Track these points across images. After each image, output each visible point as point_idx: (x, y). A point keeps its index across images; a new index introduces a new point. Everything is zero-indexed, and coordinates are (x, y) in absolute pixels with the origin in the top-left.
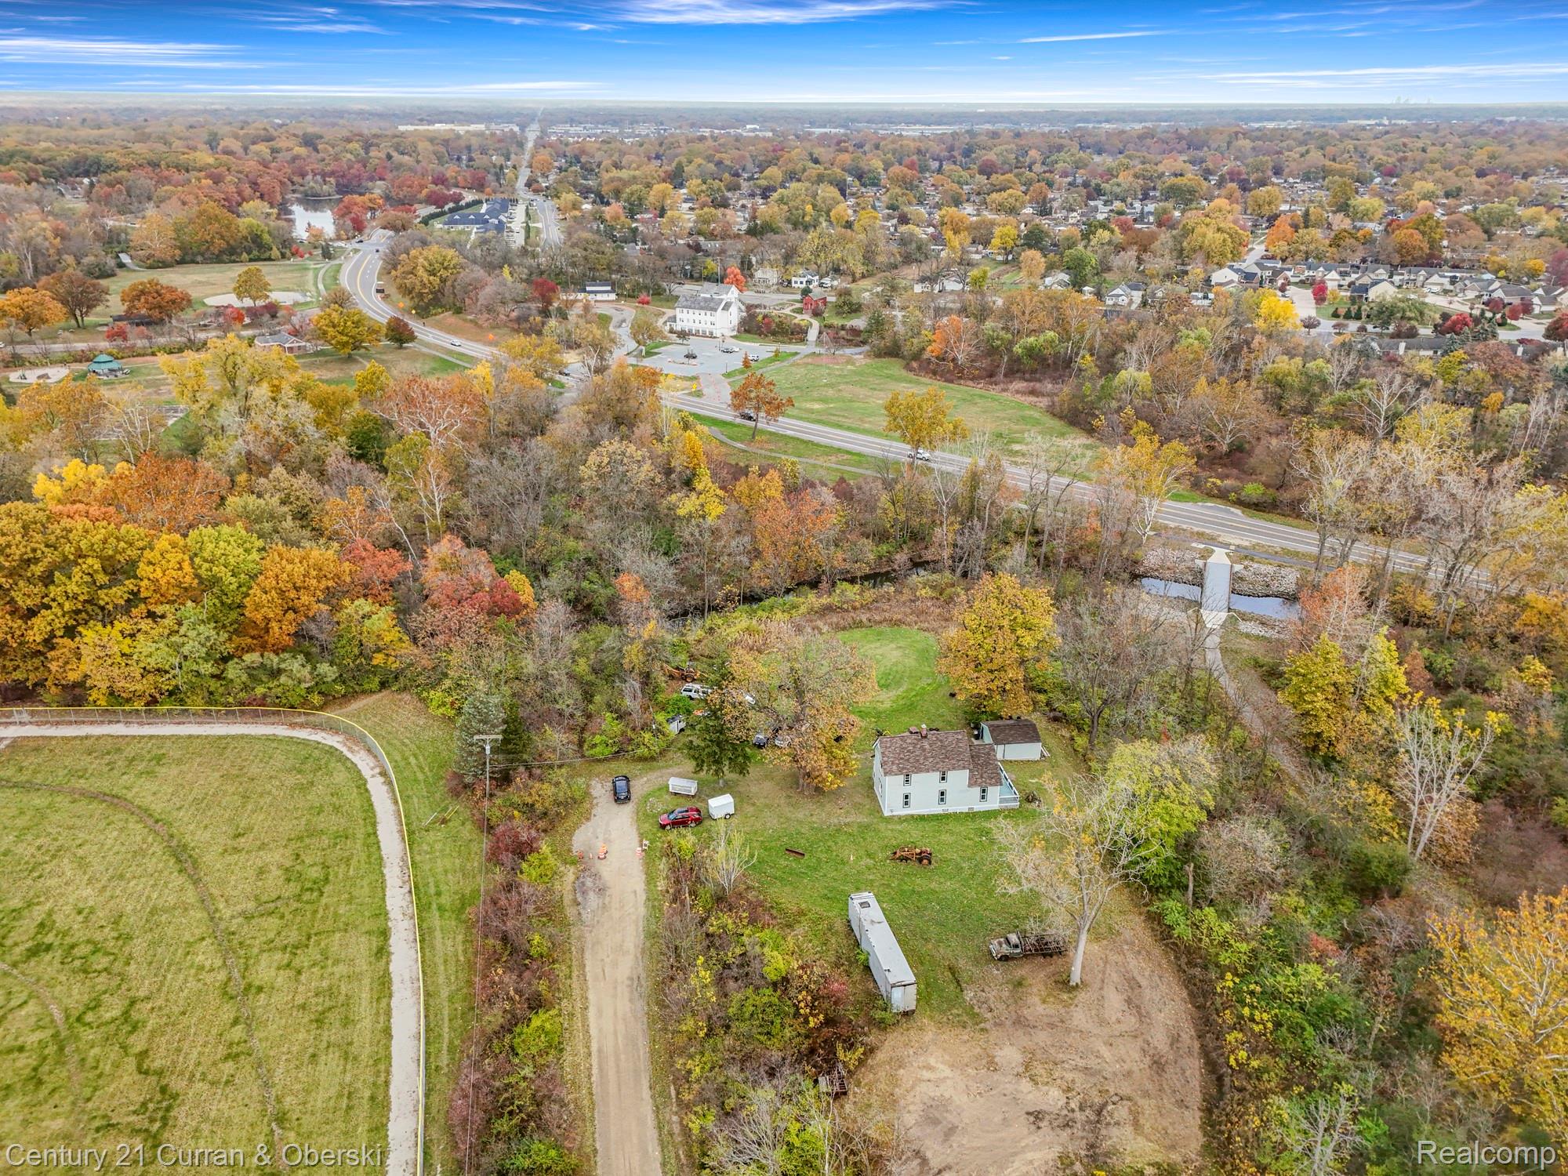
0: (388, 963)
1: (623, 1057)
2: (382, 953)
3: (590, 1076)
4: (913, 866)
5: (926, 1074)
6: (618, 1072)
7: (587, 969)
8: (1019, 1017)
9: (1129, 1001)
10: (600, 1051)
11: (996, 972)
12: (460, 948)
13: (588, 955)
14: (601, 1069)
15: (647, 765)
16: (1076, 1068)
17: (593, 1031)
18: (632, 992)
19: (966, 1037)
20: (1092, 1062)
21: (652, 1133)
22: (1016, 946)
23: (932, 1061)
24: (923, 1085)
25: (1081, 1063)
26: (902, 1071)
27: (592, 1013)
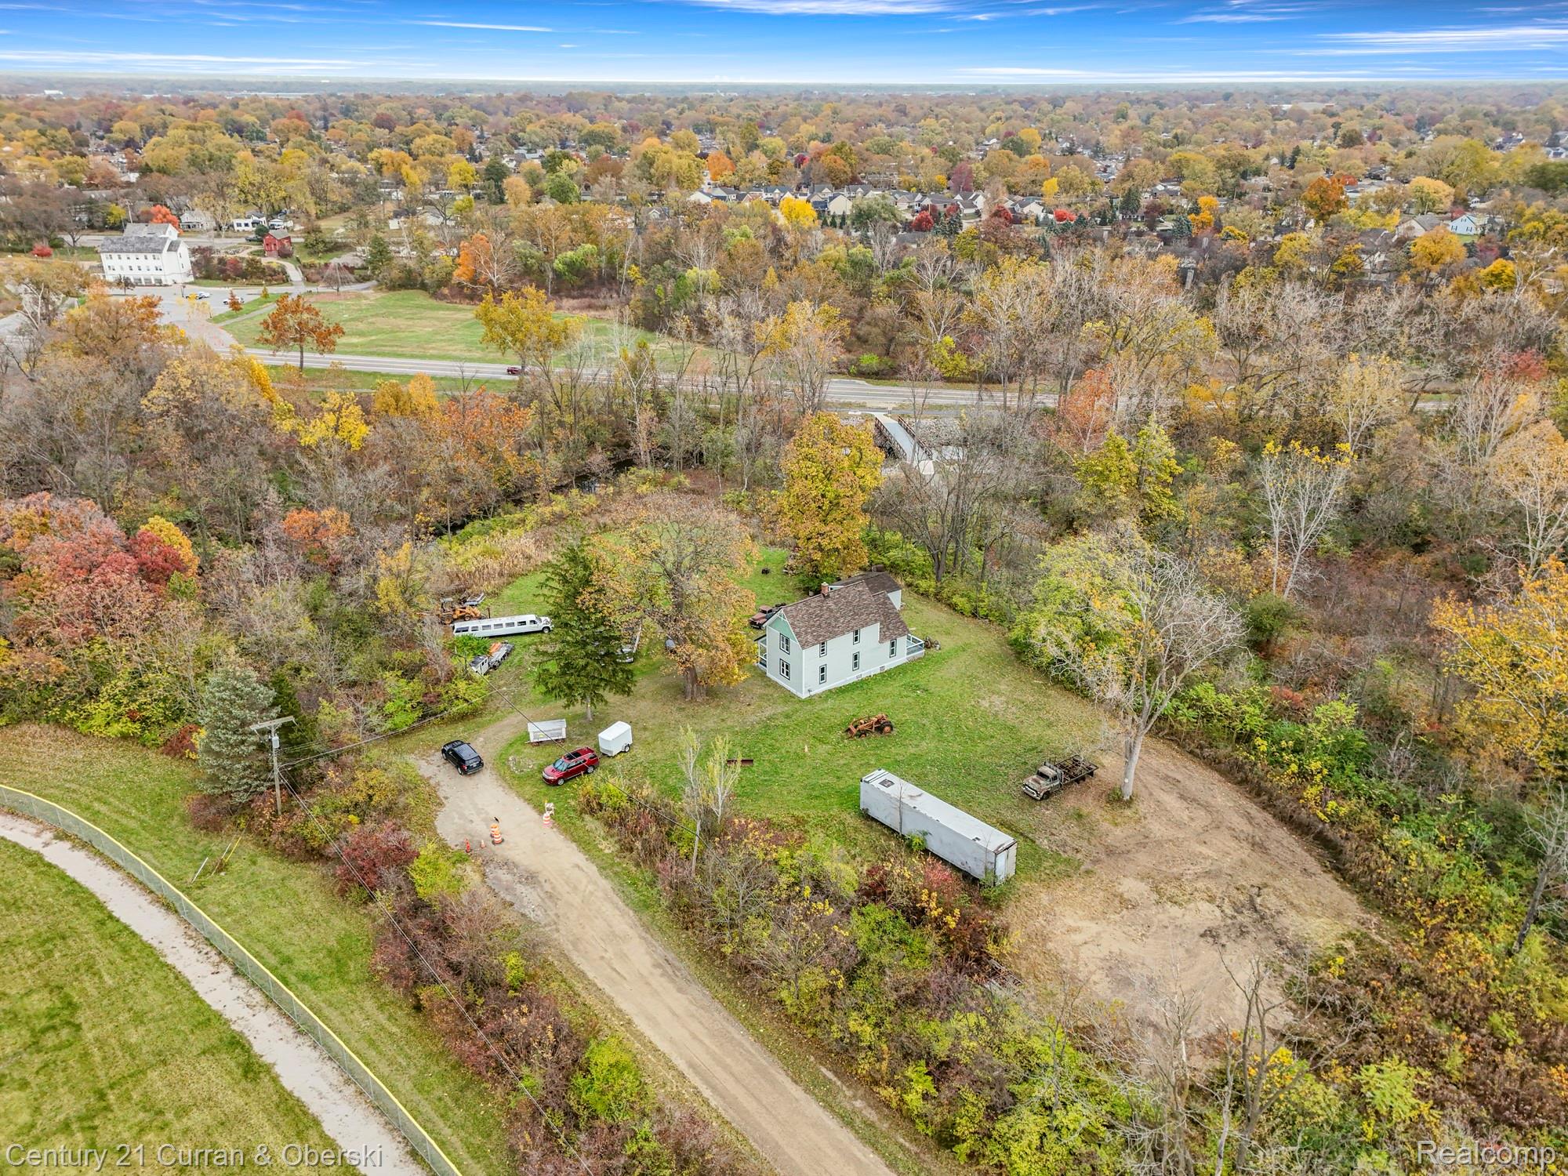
0: (275, 1080)
1: (728, 1061)
2: (252, 1069)
3: (706, 1102)
4: (875, 739)
5: (1078, 938)
6: (737, 1081)
7: (591, 975)
8: (1107, 847)
9: (1182, 797)
10: (691, 1065)
11: (1047, 812)
12: (382, 1018)
13: (576, 958)
14: (714, 1089)
15: (471, 724)
16: (1198, 877)
17: (663, 1046)
18: (673, 981)
19: (1080, 886)
20: (1207, 865)
21: (845, 1136)
22: (1055, 778)
23: (1070, 922)
24: (1083, 949)
25: (1198, 869)
26: (1050, 945)
27: (641, 1024)
